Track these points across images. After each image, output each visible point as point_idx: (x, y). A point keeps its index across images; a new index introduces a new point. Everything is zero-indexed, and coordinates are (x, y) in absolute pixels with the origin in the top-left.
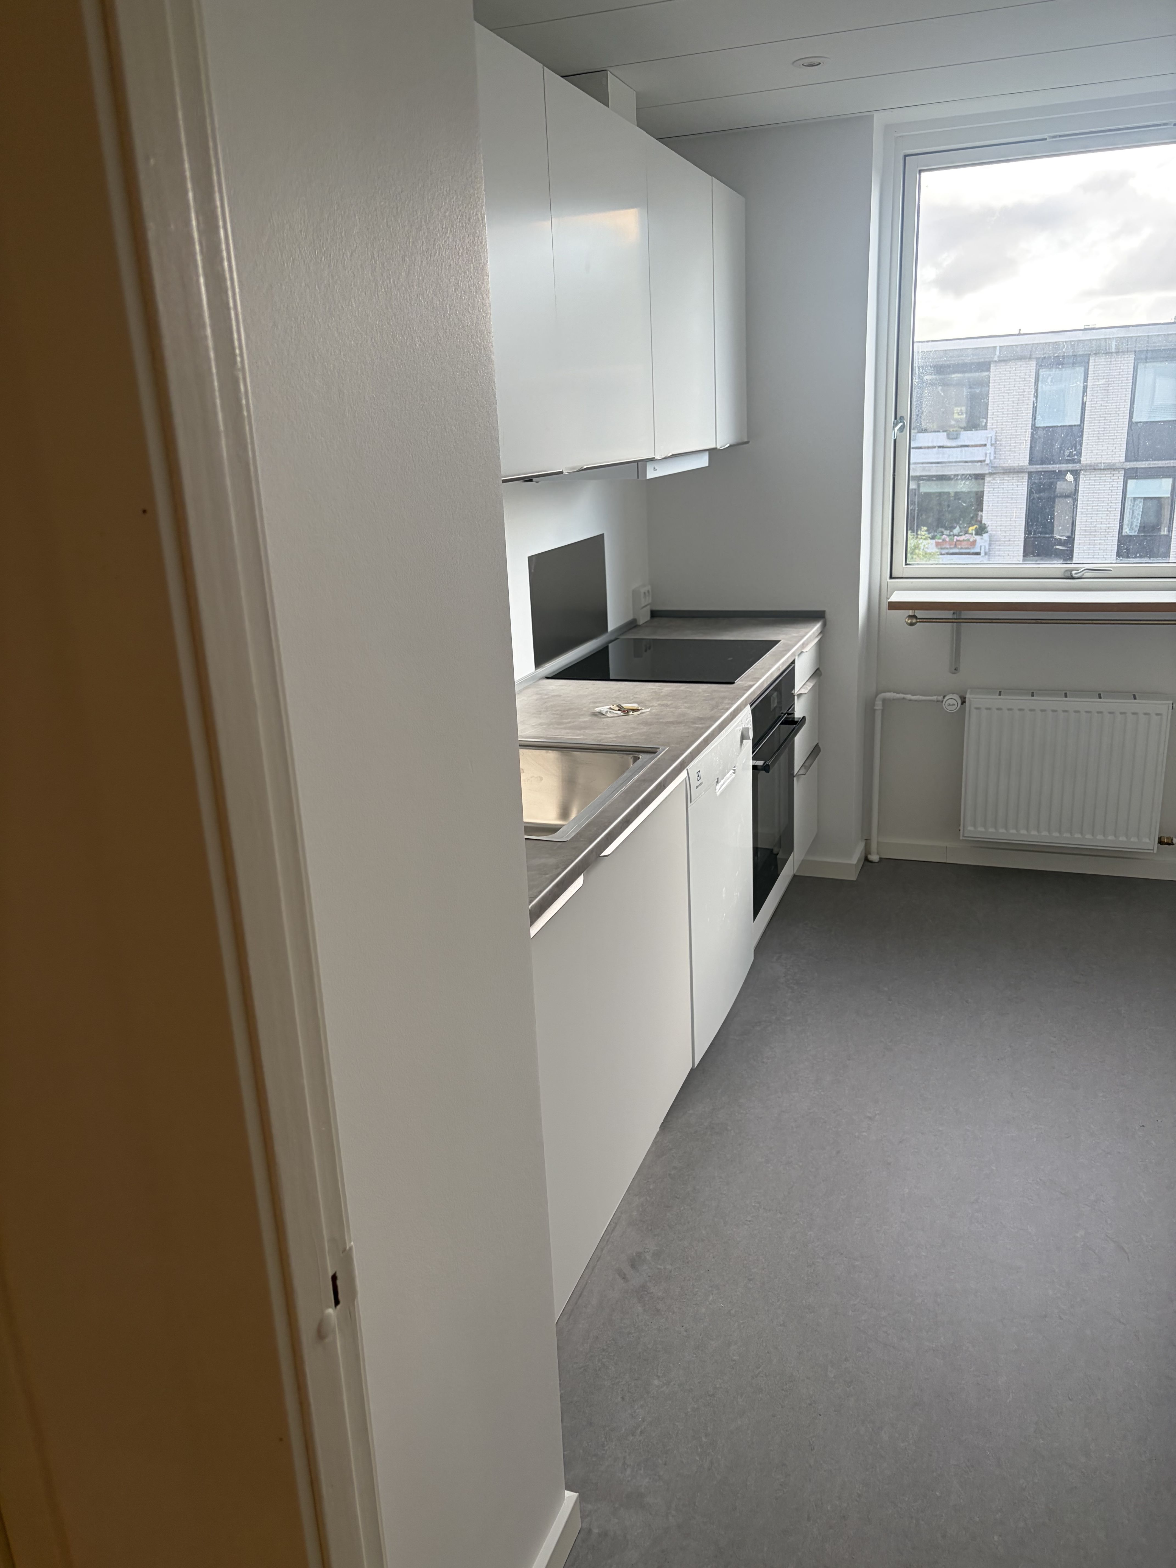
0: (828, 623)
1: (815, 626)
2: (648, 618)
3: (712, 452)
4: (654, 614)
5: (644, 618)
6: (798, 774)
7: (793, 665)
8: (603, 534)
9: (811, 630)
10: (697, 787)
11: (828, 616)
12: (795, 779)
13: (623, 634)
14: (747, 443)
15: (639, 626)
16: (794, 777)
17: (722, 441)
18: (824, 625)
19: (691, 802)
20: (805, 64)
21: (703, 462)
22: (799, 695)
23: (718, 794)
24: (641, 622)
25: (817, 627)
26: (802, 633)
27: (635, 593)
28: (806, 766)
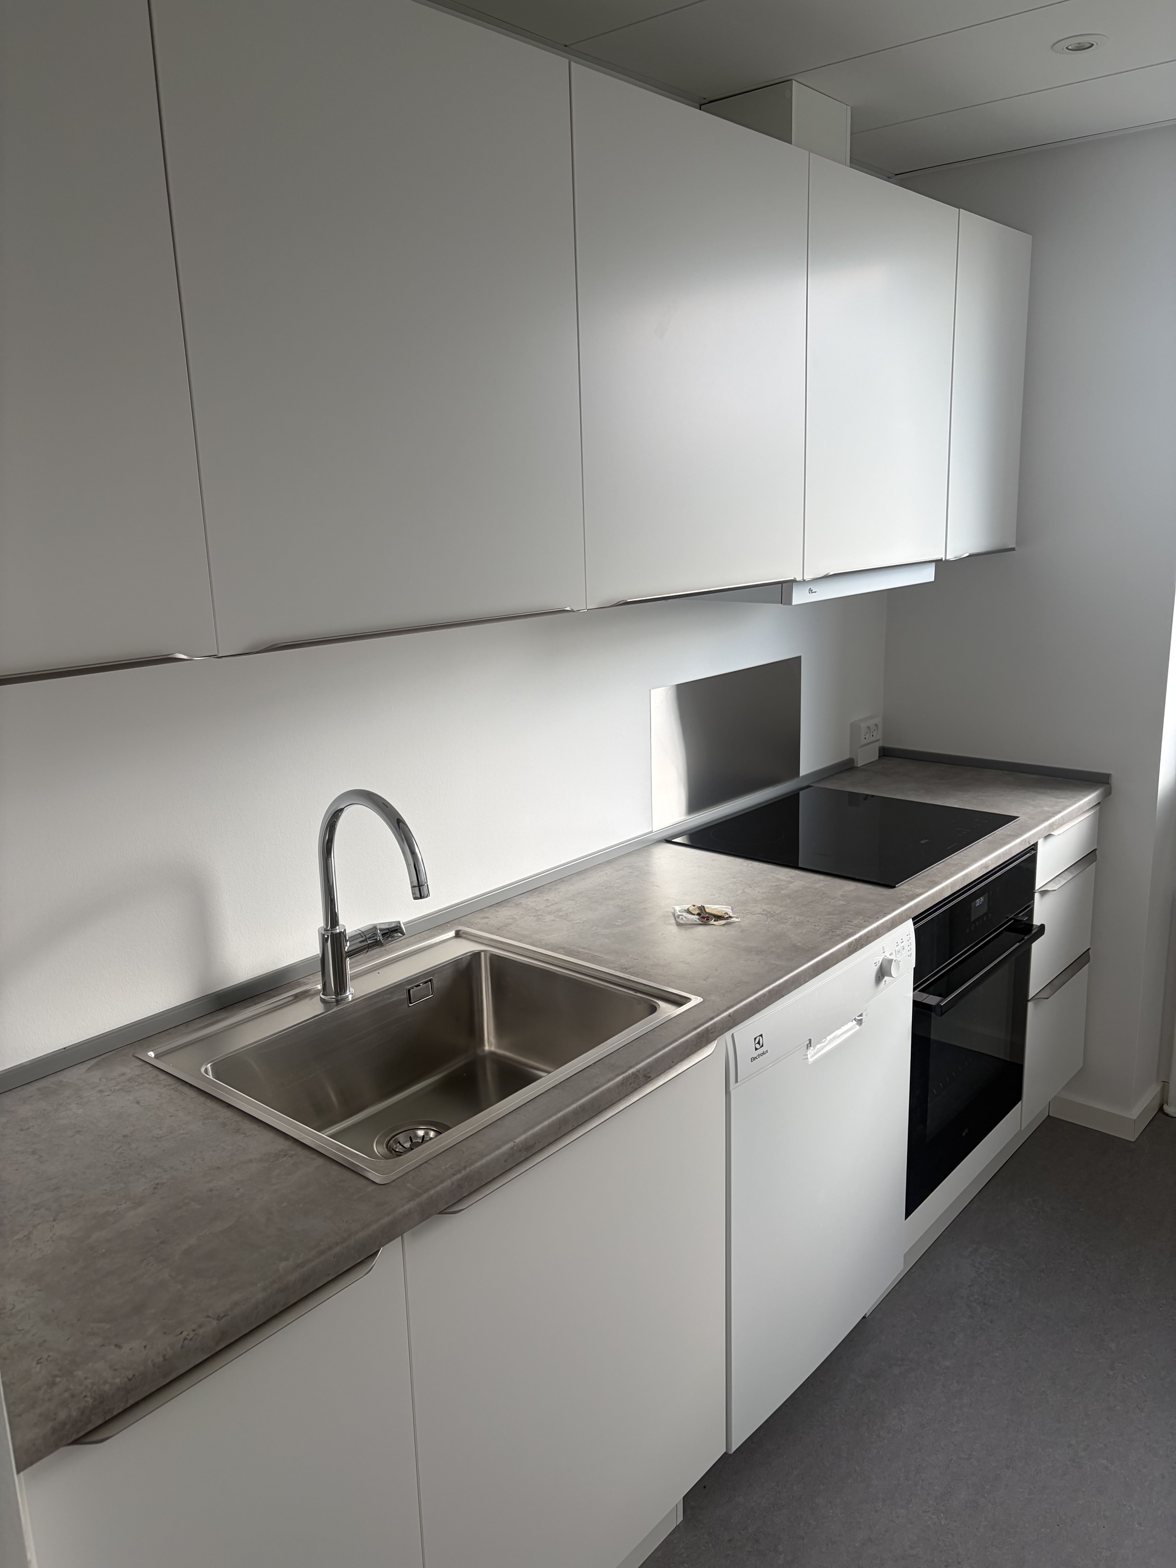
0: (1113, 791)
1: (1086, 796)
2: (877, 758)
3: (938, 562)
4: (885, 753)
5: (867, 756)
6: (1037, 997)
7: (1033, 852)
8: (800, 657)
9: (1075, 803)
10: (753, 1059)
11: (1114, 782)
12: (1030, 1005)
13: (819, 781)
14: (1013, 549)
15: (857, 767)
16: (1028, 1001)
17: (957, 549)
18: (1107, 794)
19: (736, 1081)
20: (1070, 47)
21: (927, 575)
22: (1043, 893)
23: (811, 1060)
24: (860, 763)
25: (1090, 798)
26: (1056, 808)
27: (854, 728)
28: (1054, 985)
